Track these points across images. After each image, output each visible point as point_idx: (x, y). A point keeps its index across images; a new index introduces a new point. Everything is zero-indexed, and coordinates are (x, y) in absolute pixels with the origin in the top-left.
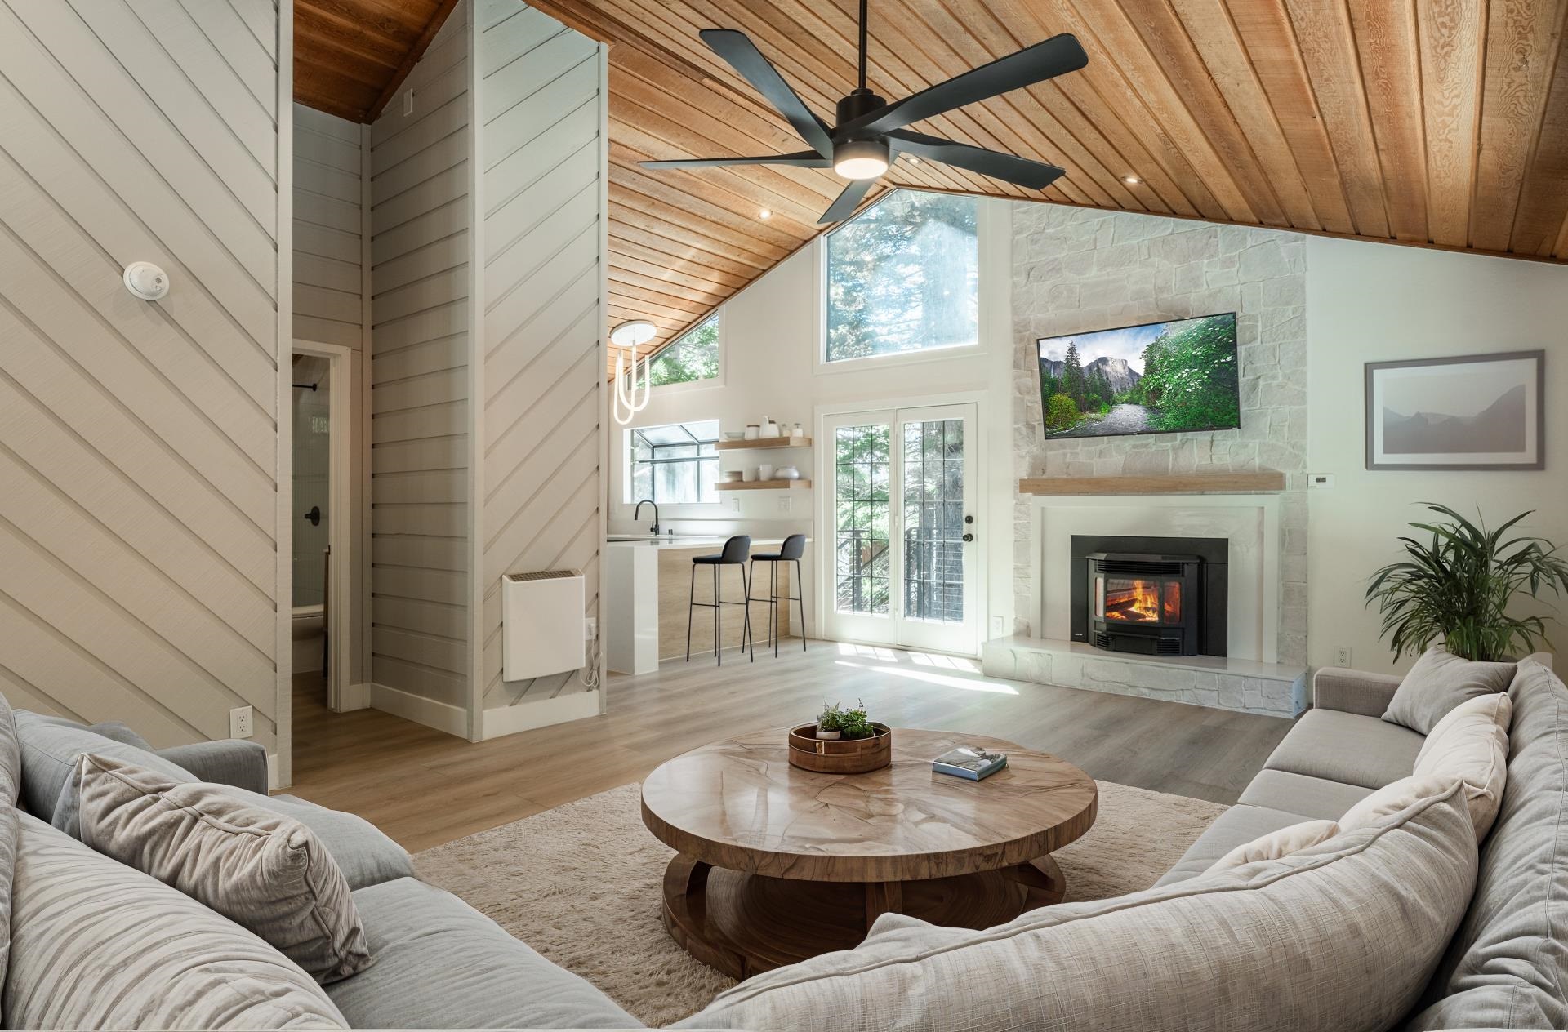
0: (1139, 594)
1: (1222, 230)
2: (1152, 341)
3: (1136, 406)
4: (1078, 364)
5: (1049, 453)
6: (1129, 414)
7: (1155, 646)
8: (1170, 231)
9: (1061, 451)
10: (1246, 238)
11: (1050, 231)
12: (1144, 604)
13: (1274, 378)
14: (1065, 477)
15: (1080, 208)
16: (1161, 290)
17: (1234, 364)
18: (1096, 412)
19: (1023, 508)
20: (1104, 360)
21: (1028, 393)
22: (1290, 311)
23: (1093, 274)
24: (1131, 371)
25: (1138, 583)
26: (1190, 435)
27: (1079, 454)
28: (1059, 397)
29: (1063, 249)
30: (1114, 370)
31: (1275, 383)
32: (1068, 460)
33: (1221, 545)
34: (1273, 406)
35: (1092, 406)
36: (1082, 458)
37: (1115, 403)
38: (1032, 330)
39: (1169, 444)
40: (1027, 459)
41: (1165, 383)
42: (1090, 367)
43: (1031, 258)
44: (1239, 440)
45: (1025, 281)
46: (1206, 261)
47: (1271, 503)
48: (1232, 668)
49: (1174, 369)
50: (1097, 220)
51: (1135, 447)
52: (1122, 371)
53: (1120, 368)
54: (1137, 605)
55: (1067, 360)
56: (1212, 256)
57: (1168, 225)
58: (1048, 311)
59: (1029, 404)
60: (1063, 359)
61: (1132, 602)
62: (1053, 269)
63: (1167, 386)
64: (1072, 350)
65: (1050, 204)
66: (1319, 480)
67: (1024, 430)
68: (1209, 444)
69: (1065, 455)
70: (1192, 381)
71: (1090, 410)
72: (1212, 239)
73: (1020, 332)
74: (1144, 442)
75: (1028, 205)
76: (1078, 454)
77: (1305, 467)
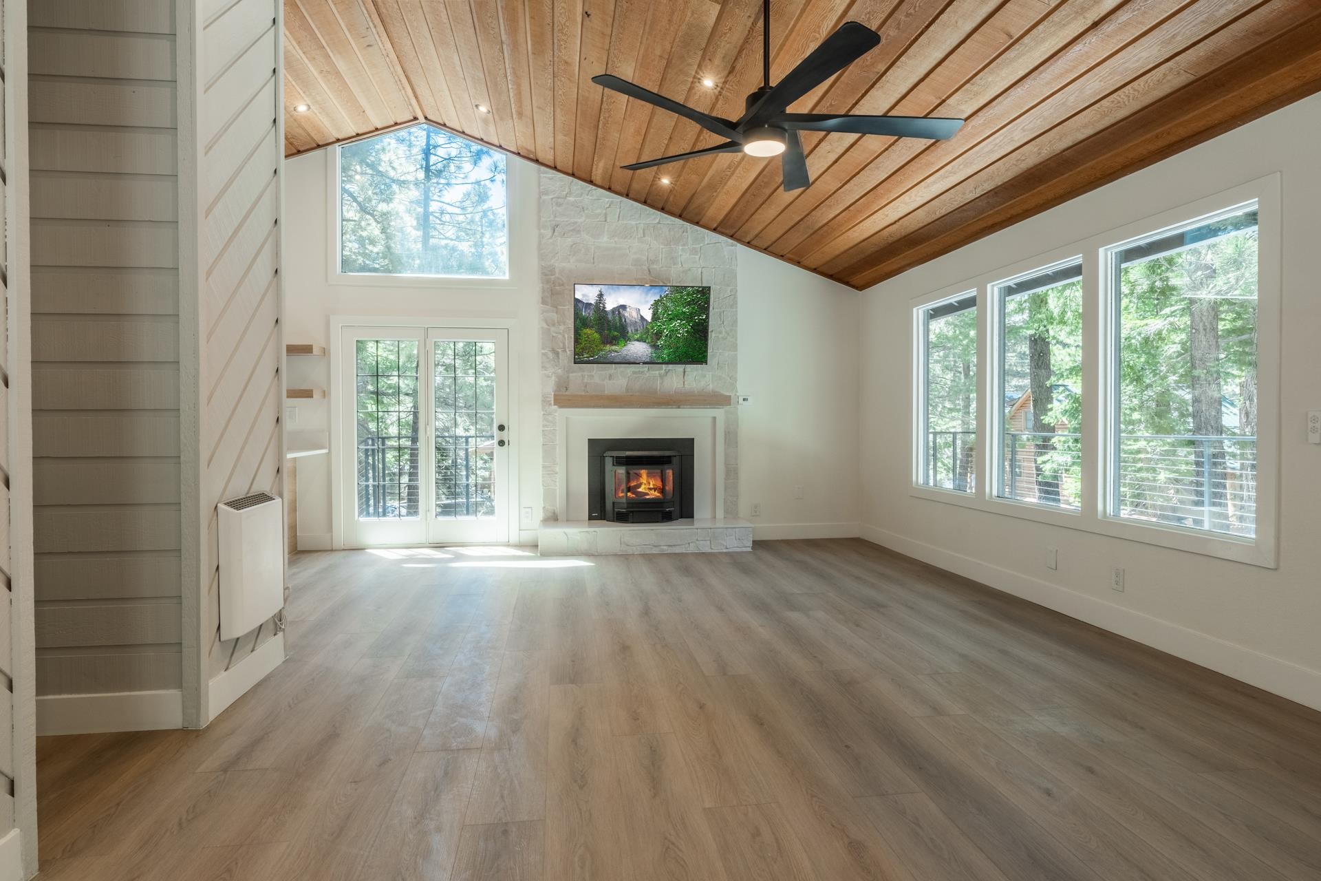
0: (644, 479)
1: (691, 228)
2: (657, 298)
3: (644, 344)
4: (604, 307)
5: (571, 375)
6: (638, 349)
7: (660, 515)
8: (657, 221)
9: (580, 374)
10: (704, 238)
11: (572, 199)
12: (648, 485)
13: (720, 333)
14: (583, 394)
15: (594, 187)
16: (653, 262)
17: (706, 321)
18: (615, 345)
19: (550, 418)
20: (624, 307)
21: (554, 325)
22: (729, 291)
23: (604, 240)
24: (642, 317)
25: (644, 472)
26: (671, 367)
27: (595, 376)
28: (588, 331)
29: (582, 216)
30: (630, 315)
31: (720, 336)
32: (585, 381)
33: (689, 443)
34: (721, 351)
35: (613, 341)
36: (597, 380)
37: (629, 340)
38: (557, 275)
39: (657, 372)
40: (553, 378)
41: (664, 329)
42: (613, 311)
43: (555, 217)
44: (700, 372)
45: (550, 234)
46: (681, 248)
47: (719, 413)
48: (697, 524)
49: (671, 319)
50: (607, 200)
51: (634, 373)
52: (636, 317)
53: (634, 314)
54: (643, 486)
55: (596, 303)
56: (684, 245)
57: (655, 216)
58: (569, 262)
59: (554, 335)
60: (593, 302)
61: (639, 486)
62: (573, 230)
63: (665, 331)
64: (601, 295)
65: (571, 178)
66: (744, 400)
67: (551, 355)
68: (683, 374)
69: (583, 377)
70: (681, 328)
71: (611, 343)
72: (685, 233)
73: (546, 275)
74: (641, 370)
75: (553, 174)
76: (593, 376)
77: (737, 392)
